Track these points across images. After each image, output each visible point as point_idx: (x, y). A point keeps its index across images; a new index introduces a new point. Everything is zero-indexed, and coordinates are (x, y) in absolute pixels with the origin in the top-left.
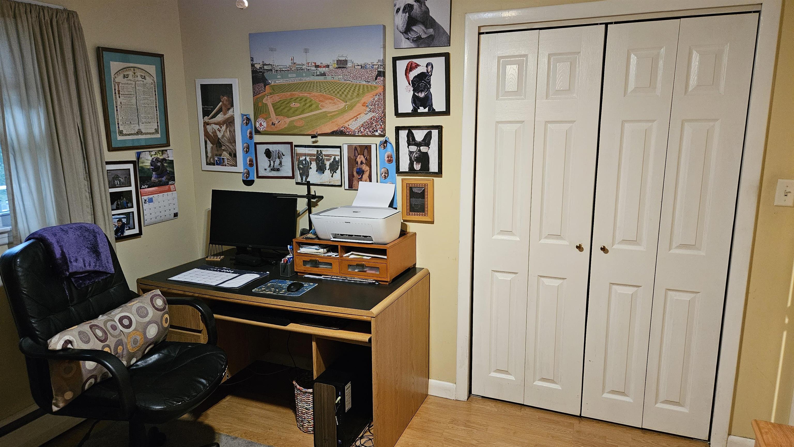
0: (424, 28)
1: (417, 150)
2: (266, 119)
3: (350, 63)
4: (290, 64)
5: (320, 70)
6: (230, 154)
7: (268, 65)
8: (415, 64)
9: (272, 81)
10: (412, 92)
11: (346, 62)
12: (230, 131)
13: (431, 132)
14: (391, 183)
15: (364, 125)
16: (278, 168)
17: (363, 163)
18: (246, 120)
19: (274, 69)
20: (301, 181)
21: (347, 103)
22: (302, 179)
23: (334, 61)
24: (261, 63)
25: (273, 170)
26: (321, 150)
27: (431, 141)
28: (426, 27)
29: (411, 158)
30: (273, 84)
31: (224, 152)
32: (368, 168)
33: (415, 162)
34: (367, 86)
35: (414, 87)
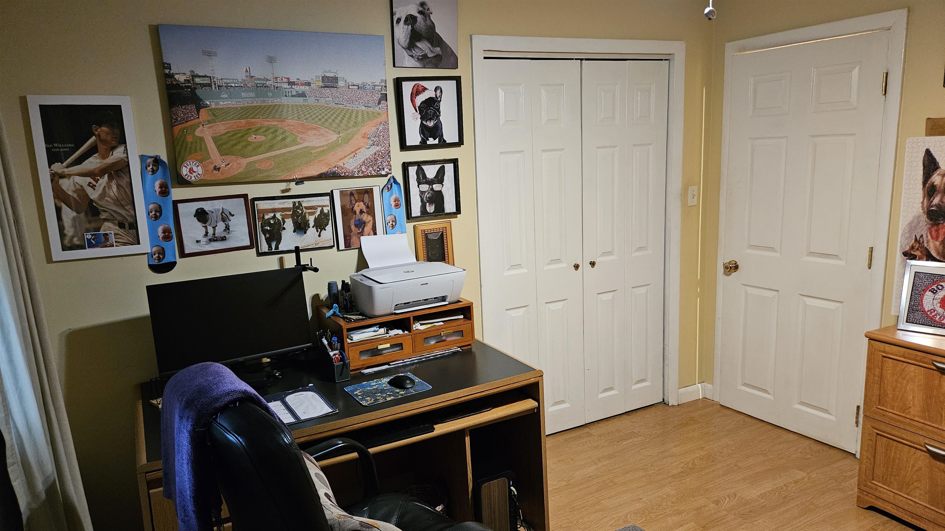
0: (429, 46)
1: (429, 189)
2: (201, 161)
3: (341, 82)
4: (244, 78)
5: (296, 88)
6: (121, 225)
7: (203, 76)
8: (422, 88)
9: (212, 102)
10: (419, 121)
11: (335, 79)
12: (119, 186)
13: (444, 166)
14: (400, 232)
15: (366, 162)
16: (223, 235)
17: (364, 212)
18: (153, 165)
19: (215, 84)
20: (269, 250)
21: (341, 135)
22: (270, 247)
23: (317, 77)
24: (188, 73)
25: (214, 239)
26: (299, 202)
27: (445, 177)
28: (432, 45)
29: (423, 199)
30: (213, 106)
31: (107, 224)
32: (370, 218)
33: (427, 204)
34: (368, 113)
35: (422, 115)
